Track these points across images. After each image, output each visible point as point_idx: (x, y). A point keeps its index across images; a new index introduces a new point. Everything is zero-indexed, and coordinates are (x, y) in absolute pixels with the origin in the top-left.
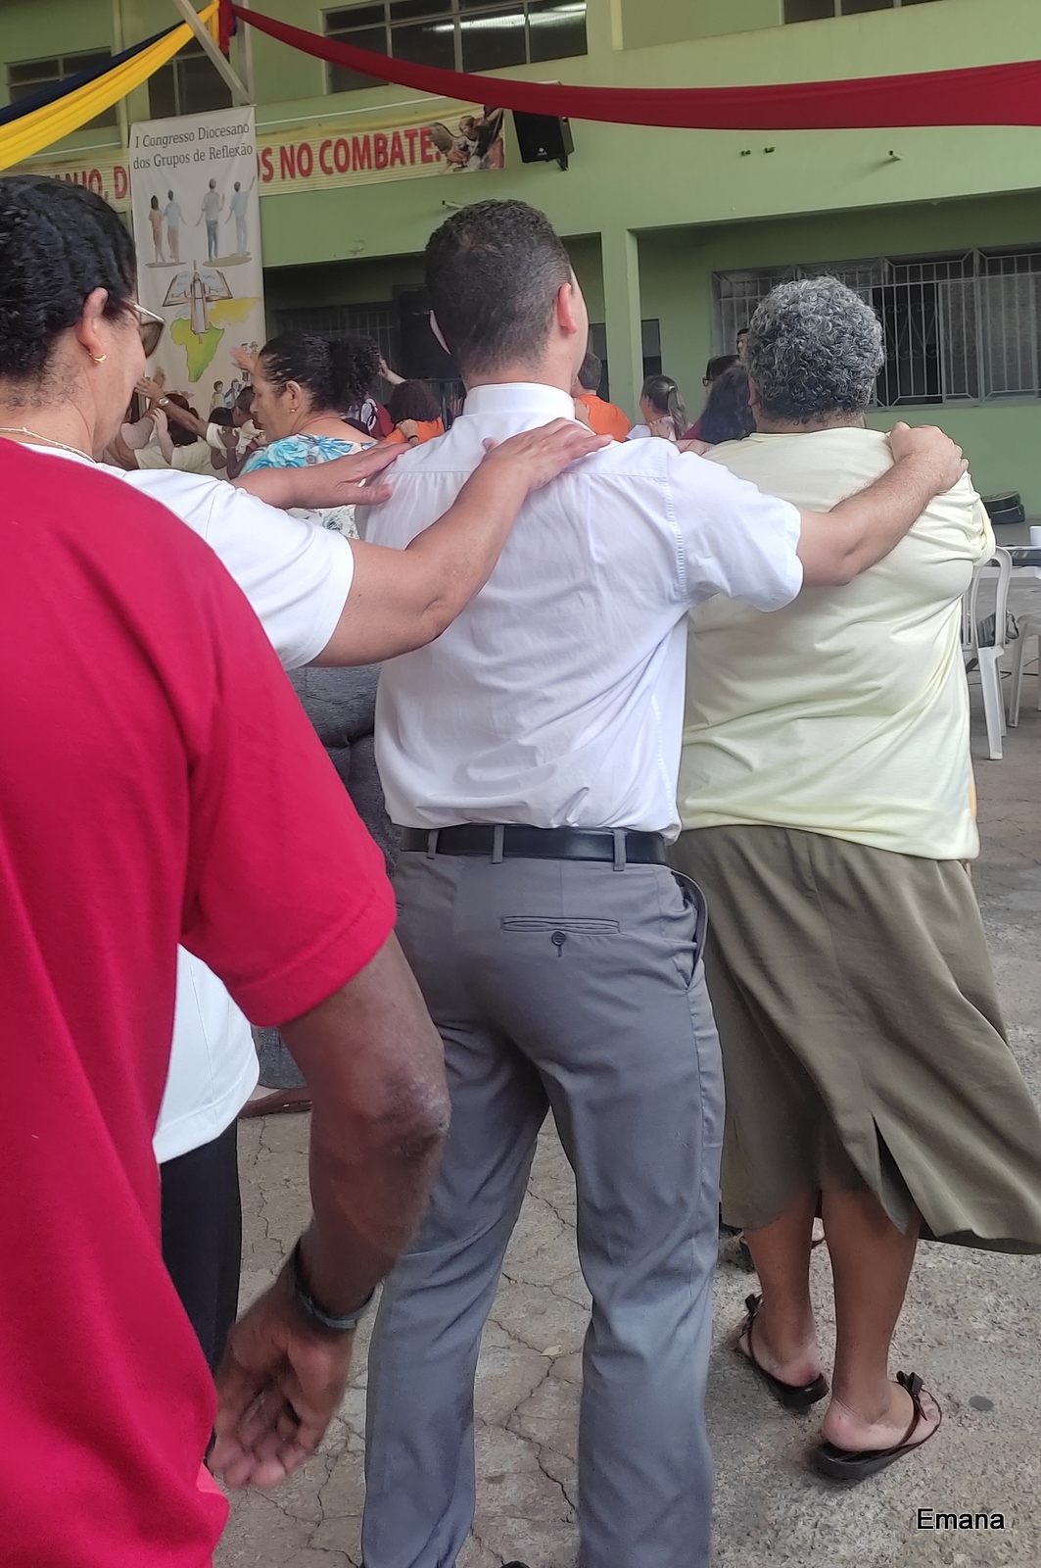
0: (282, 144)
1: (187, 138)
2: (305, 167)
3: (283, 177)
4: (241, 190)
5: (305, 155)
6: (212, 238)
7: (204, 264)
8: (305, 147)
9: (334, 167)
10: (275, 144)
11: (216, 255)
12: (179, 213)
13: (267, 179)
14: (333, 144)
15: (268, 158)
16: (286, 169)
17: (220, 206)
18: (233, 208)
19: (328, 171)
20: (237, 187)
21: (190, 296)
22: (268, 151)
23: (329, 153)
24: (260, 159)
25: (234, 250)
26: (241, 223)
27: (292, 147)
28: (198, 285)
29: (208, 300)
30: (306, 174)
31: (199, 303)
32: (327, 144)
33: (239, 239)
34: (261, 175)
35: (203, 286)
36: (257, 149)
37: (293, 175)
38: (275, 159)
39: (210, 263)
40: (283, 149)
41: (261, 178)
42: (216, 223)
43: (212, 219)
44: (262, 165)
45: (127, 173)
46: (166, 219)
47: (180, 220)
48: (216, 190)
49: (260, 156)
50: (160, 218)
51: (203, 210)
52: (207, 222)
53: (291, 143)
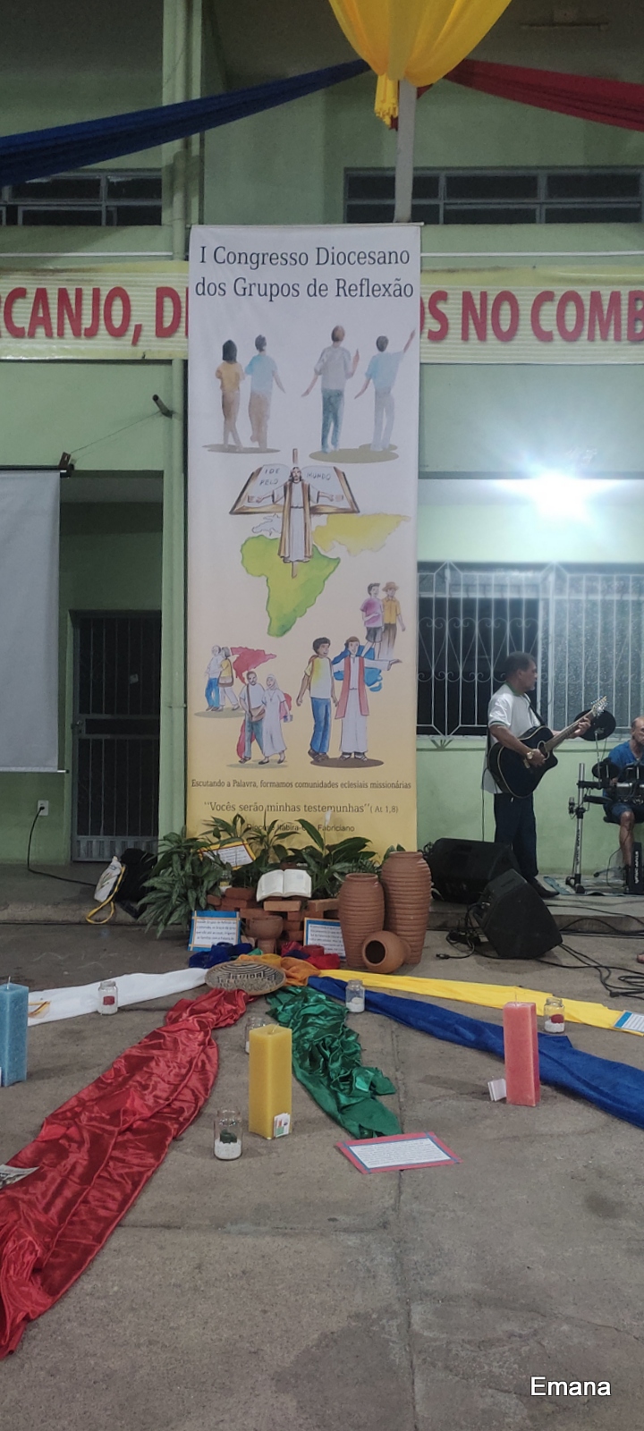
0: (467, 288)
1: (297, 259)
2: (505, 326)
3: (465, 337)
4: (389, 349)
5: (506, 309)
6: (331, 416)
7: (313, 456)
8: (506, 296)
9: (556, 333)
10: (455, 287)
11: (335, 442)
12: (274, 373)
13: (436, 337)
14: (558, 298)
15: (441, 306)
16: (472, 326)
17: (350, 370)
18: (370, 376)
19: (545, 337)
20: (382, 344)
21: (281, 502)
22: (440, 296)
23: (549, 313)
24: (426, 305)
25: (369, 439)
26: (383, 399)
27: (484, 296)
28: (297, 488)
29: (314, 511)
30: (506, 337)
31: (298, 515)
32: (546, 297)
33: (378, 423)
34: (426, 331)
35: (306, 490)
36: (424, 289)
37: (482, 336)
38: (452, 310)
39: (322, 455)
40: (467, 297)
41: (426, 335)
42: (339, 394)
43: (333, 387)
44: (428, 315)
45: (183, 300)
46: (248, 378)
47: (274, 381)
48: (343, 344)
49: (426, 301)
50: (238, 378)
51: (318, 373)
52: (324, 391)
53: (484, 288)
